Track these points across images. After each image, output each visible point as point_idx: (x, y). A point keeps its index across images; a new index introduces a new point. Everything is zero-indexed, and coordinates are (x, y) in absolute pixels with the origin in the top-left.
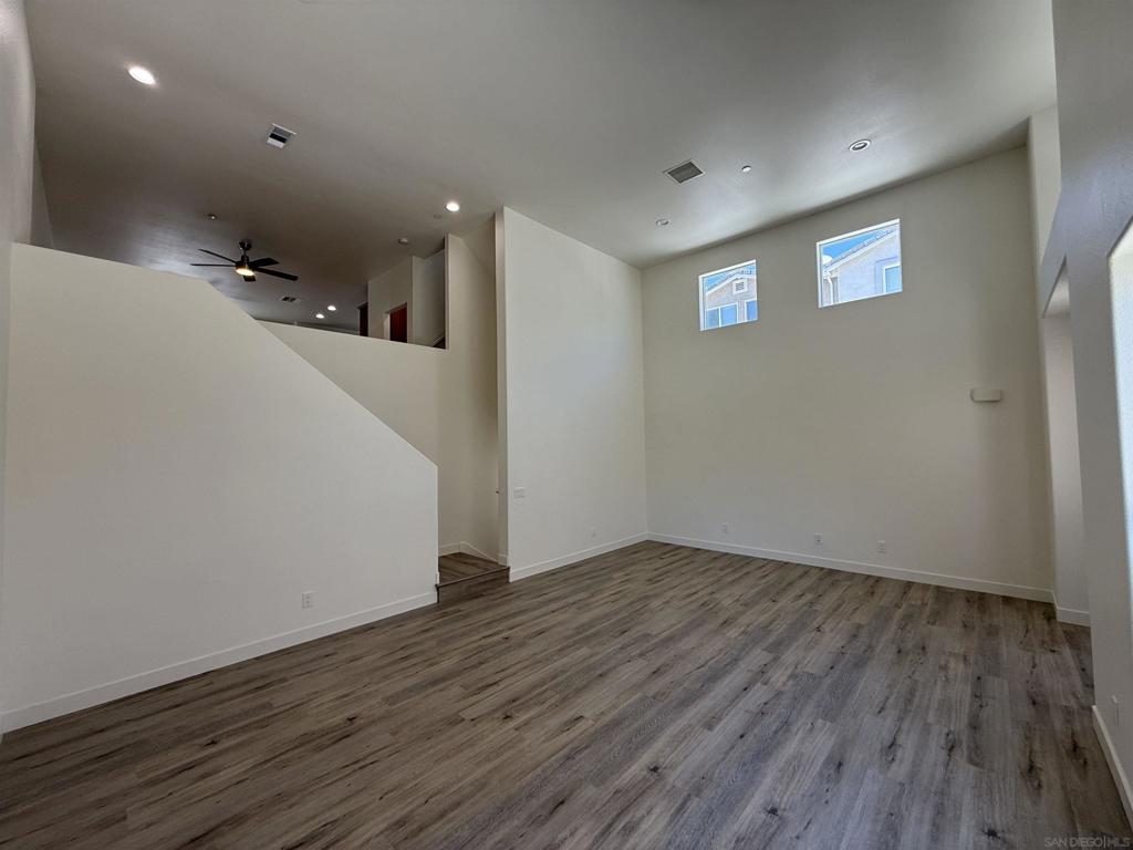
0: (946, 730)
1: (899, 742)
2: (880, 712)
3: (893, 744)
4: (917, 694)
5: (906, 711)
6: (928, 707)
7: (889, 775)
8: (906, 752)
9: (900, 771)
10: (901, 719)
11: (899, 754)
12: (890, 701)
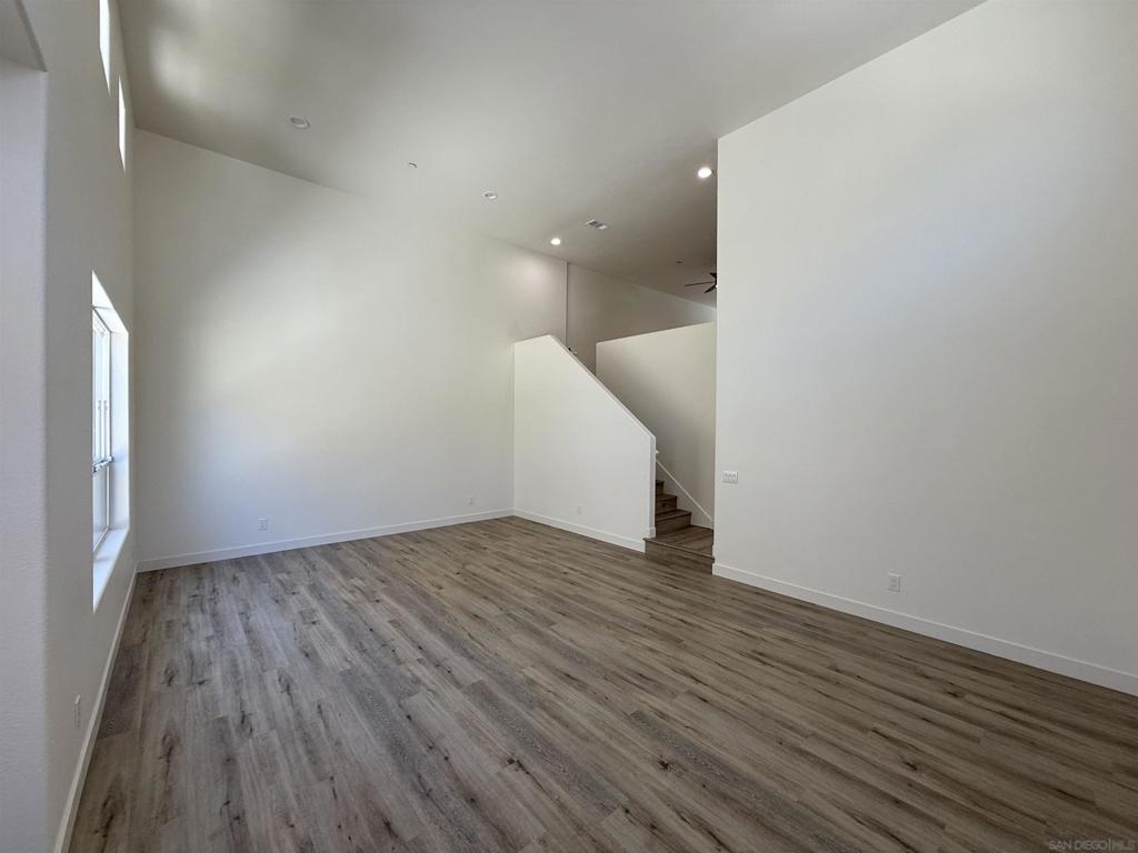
0: (255, 734)
1: (285, 694)
2: (319, 707)
3: (288, 689)
4: (305, 759)
5: (300, 726)
6: (284, 747)
7: (275, 671)
8: (275, 691)
9: (271, 677)
10: (298, 714)
11: (279, 686)
12: (321, 725)
